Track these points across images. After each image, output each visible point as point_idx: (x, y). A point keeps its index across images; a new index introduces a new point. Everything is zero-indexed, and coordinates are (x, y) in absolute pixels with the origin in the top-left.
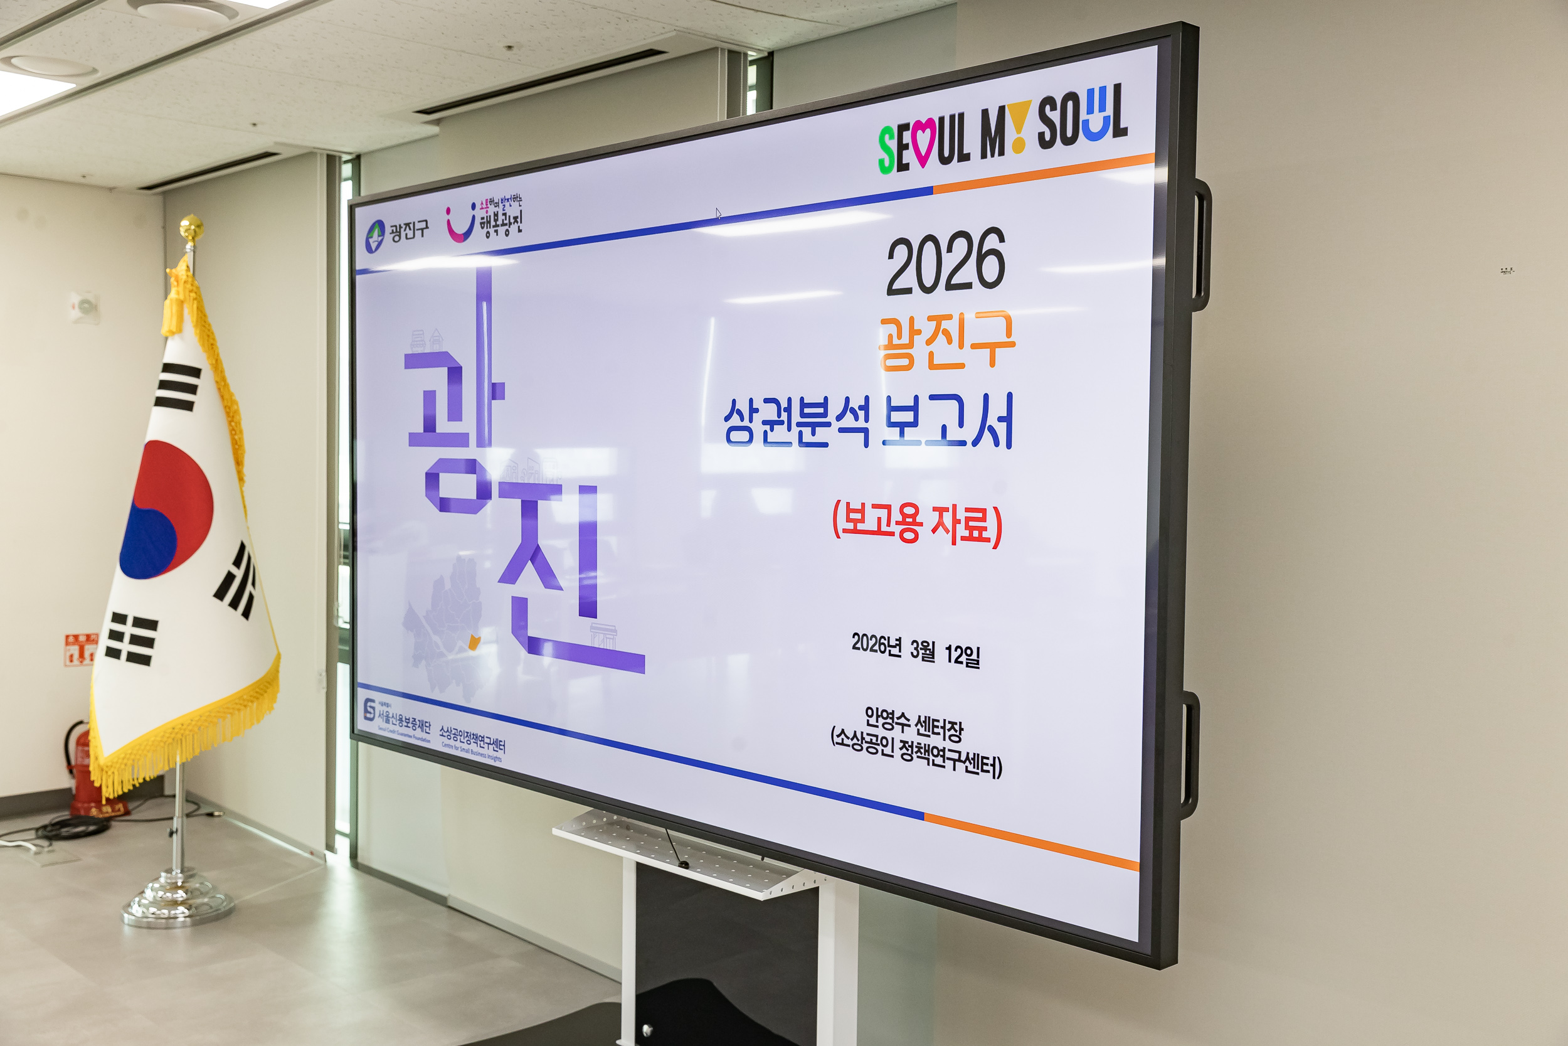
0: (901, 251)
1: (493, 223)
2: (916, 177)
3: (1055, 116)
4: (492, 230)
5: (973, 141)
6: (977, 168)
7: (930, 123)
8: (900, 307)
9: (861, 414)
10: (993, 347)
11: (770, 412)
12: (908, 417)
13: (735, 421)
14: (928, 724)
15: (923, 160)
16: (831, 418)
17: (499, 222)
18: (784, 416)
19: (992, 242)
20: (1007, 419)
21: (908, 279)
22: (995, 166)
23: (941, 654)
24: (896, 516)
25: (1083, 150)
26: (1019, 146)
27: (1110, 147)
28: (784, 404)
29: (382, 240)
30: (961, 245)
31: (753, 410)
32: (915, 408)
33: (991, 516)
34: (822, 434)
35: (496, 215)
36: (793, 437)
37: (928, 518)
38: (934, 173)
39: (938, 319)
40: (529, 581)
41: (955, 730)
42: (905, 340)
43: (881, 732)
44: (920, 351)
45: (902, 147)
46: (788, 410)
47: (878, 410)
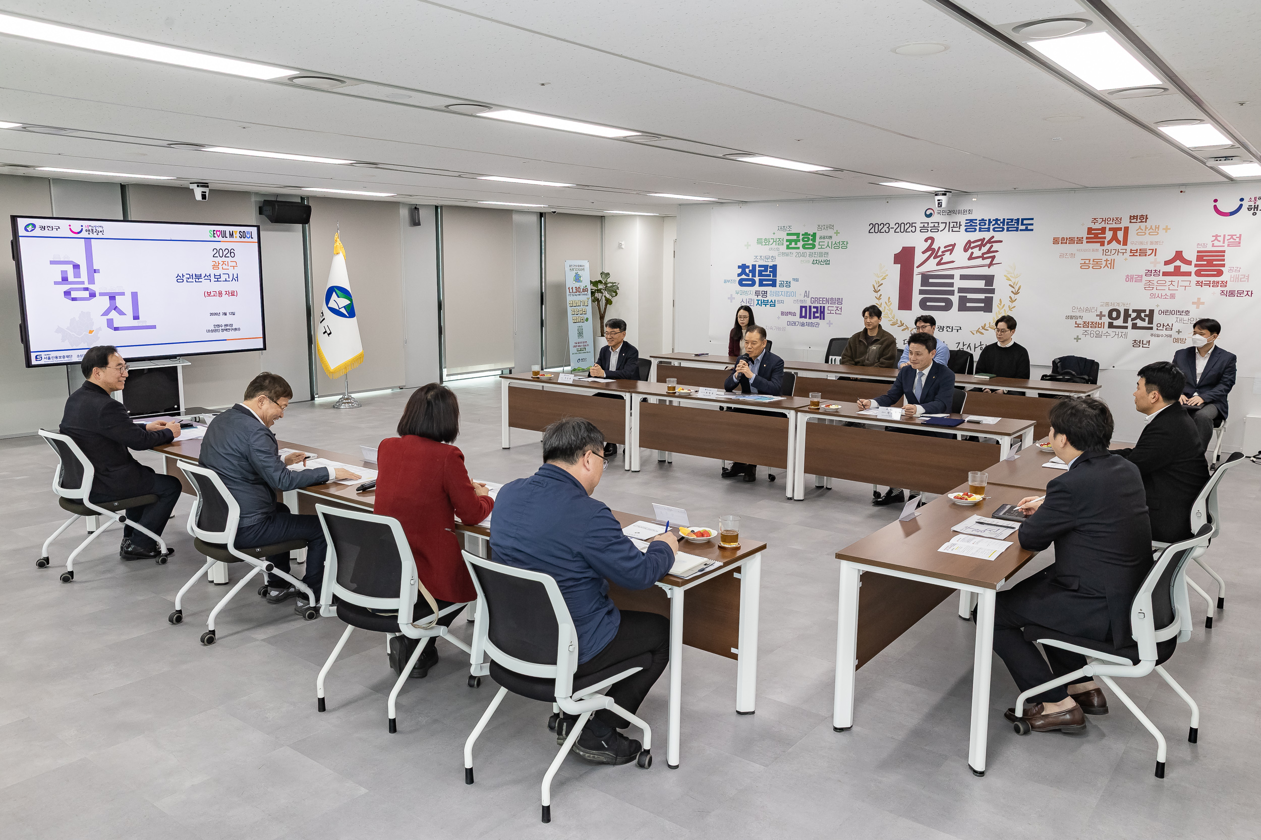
0: (215, 251)
1: (91, 231)
2: (217, 239)
3: (242, 234)
4: (91, 233)
5: (228, 235)
6: (229, 239)
7: (219, 231)
8: (215, 259)
9: (209, 277)
10: (234, 267)
11: (188, 276)
12: (219, 277)
13: (179, 278)
14: (226, 325)
15: (219, 237)
16: (202, 277)
17: (94, 231)
18: (191, 277)
19: (232, 251)
20: (237, 277)
21: (217, 255)
22: (231, 239)
23: (228, 314)
24: (218, 293)
25: (246, 239)
26: (236, 237)
27: (250, 240)
28: (191, 275)
29: (34, 229)
30: (227, 251)
31: (183, 276)
32: (220, 276)
33: (235, 292)
34: (200, 280)
35: (92, 230)
36: (194, 280)
37: (224, 293)
38: (220, 239)
39: (224, 262)
40: (113, 315)
41: (232, 325)
42: (217, 264)
43: (217, 328)
44: (220, 266)
45: (214, 234)
46: (192, 276)
47: (212, 276)
